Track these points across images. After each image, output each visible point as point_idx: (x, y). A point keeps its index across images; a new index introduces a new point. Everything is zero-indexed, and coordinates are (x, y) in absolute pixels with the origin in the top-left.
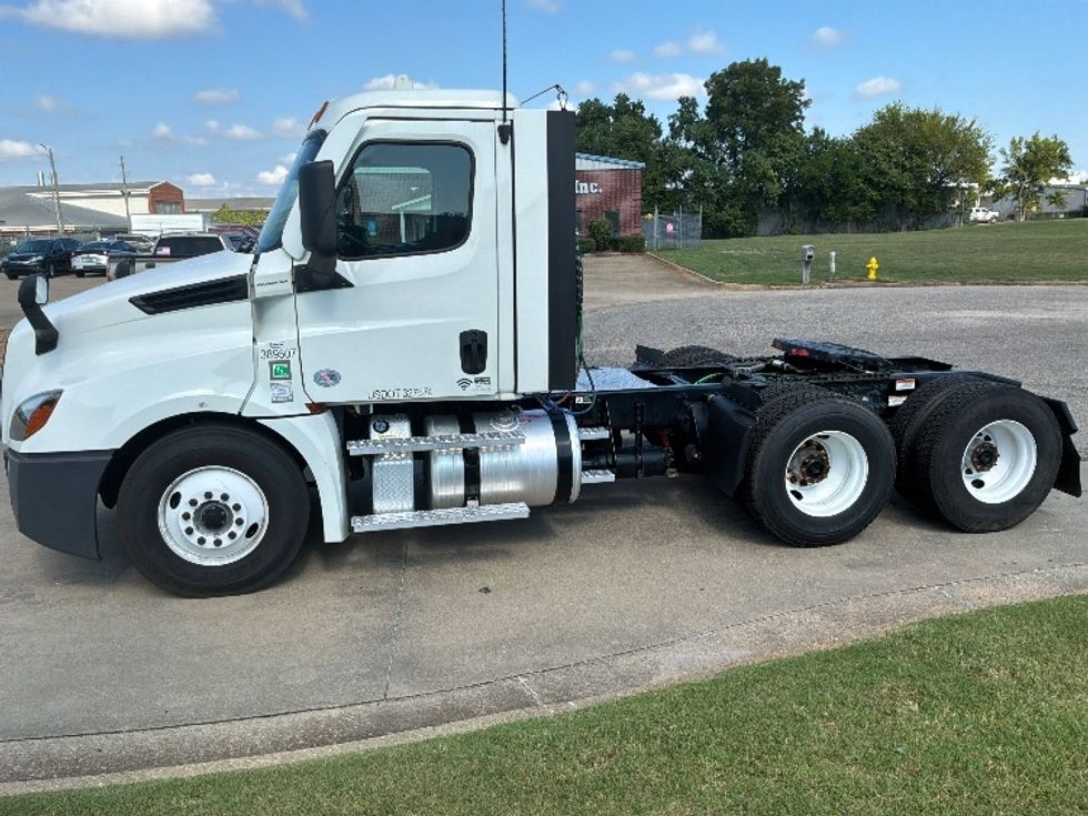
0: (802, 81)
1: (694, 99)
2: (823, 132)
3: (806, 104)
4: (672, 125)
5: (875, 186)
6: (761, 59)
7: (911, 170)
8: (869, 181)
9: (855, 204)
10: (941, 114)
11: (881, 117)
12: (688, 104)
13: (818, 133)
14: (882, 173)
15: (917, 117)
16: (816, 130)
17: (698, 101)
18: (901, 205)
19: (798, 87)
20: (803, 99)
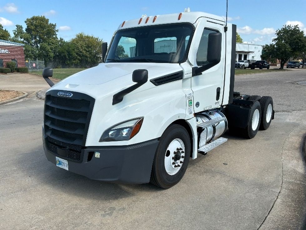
0: (55, 24)
1: (21, 26)
2: (63, 39)
3: (57, 31)
4: (14, 33)
5: (80, 55)
6: (43, 16)
7: (88, 51)
8: (77, 54)
9: (75, 60)
10: (94, 37)
11: (78, 36)
12: (19, 27)
13: (61, 39)
14: (81, 52)
15: (88, 37)
16: (61, 38)
17: (23, 27)
18: (87, 61)
19: (55, 26)
20: (56, 29)
